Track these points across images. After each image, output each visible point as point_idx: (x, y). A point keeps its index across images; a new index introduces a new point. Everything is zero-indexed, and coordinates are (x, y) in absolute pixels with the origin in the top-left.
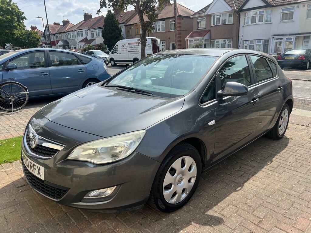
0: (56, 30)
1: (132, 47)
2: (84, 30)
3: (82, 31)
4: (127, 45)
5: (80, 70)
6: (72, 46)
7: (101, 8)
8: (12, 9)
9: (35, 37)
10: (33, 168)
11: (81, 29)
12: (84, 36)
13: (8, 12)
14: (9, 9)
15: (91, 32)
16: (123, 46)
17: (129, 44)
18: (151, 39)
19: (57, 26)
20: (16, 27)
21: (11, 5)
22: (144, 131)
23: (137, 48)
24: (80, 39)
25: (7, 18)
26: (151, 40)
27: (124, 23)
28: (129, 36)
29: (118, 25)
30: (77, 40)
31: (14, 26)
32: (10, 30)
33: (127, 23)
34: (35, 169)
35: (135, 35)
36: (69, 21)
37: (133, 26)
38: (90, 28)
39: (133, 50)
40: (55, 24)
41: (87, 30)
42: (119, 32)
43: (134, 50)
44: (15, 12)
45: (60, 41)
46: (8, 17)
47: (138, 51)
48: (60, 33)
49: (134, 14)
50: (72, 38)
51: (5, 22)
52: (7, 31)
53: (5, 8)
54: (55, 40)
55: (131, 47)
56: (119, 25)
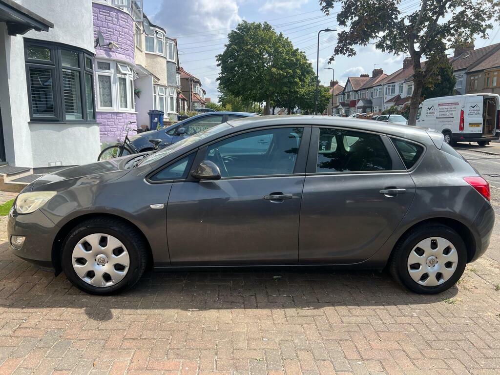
0: (360, 85)
1: (444, 110)
2: (398, 83)
3: (395, 85)
4: (436, 107)
6: (376, 108)
8: (297, 60)
9: (324, 96)
11: (394, 83)
12: (397, 93)
13: (292, 65)
14: (293, 60)
15: (409, 86)
16: (430, 109)
17: (439, 105)
18: (484, 96)
19: (364, 79)
20: (297, 83)
21: (296, 56)
23: (451, 113)
24: (389, 97)
25: (287, 73)
26: (482, 98)
27: (465, 69)
29: (450, 74)
30: (385, 99)
31: (295, 82)
32: (289, 87)
33: (471, 69)
36: (383, 71)
38: (409, 79)
39: (444, 115)
40: (362, 76)
41: (402, 84)
43: (447, 116)
44: (300, 63)
45: (361, 100)
46: (289, 71)
47: (453, 118)
48: (364, 89)
50: (378, 96)
51: (286, 77)
52: (285, 89)
53: (288, 60)
54: (356, 99)
55: (442, 110)
56: (452, 73)
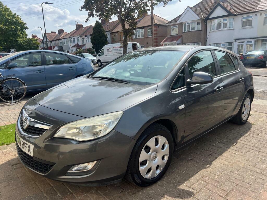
0: (52, 38)
1: (116, 50)
2: (76, 37)
3: (74, 38)
4: (112, 49)
5: (71, 68)
6: (66, 50)
7: (89, 17)
8: (17, 20)
9: (35, 44)
10: (24, 146)
11: (74, 37)
12: (76, 43)
13: (13, 23)
14: (13, 20)
15: (82, 39)
16: (108, 50)
17: (113, 48)
18: (132, 43)
19: (54, 34)
20: (19, 35)
21: (15, 18)
22: (122, 112)
23: (120, 51)
24: (73, 45)
25: (11, 28)
26: (131, 44)
27: (109, 31)
28: (113, 42)
29: (104, 33)
30: (70, 46)
31: (17, 34)
32: (14, 37)
33: (112, 31)
34: (25, 147)
35: (119, 41)
36: (64, 30)
37: (117, 33)
38: (81, 35)
39: (117, 52)
40: (52, 33)
41: (79, 37)
42: (105, 39)
43: (118, 53)
44: (19, 23)
45: (56, 47)
46: (12, 27)
47: (121, 54)
48: (56, 40)
49: (118, 23)
50: (66, 44)
51: (10, 31)
52: (11, 38)
53: (10, 20)
54: (52, 46)
55: (115, 50)
56: (105, 33)
